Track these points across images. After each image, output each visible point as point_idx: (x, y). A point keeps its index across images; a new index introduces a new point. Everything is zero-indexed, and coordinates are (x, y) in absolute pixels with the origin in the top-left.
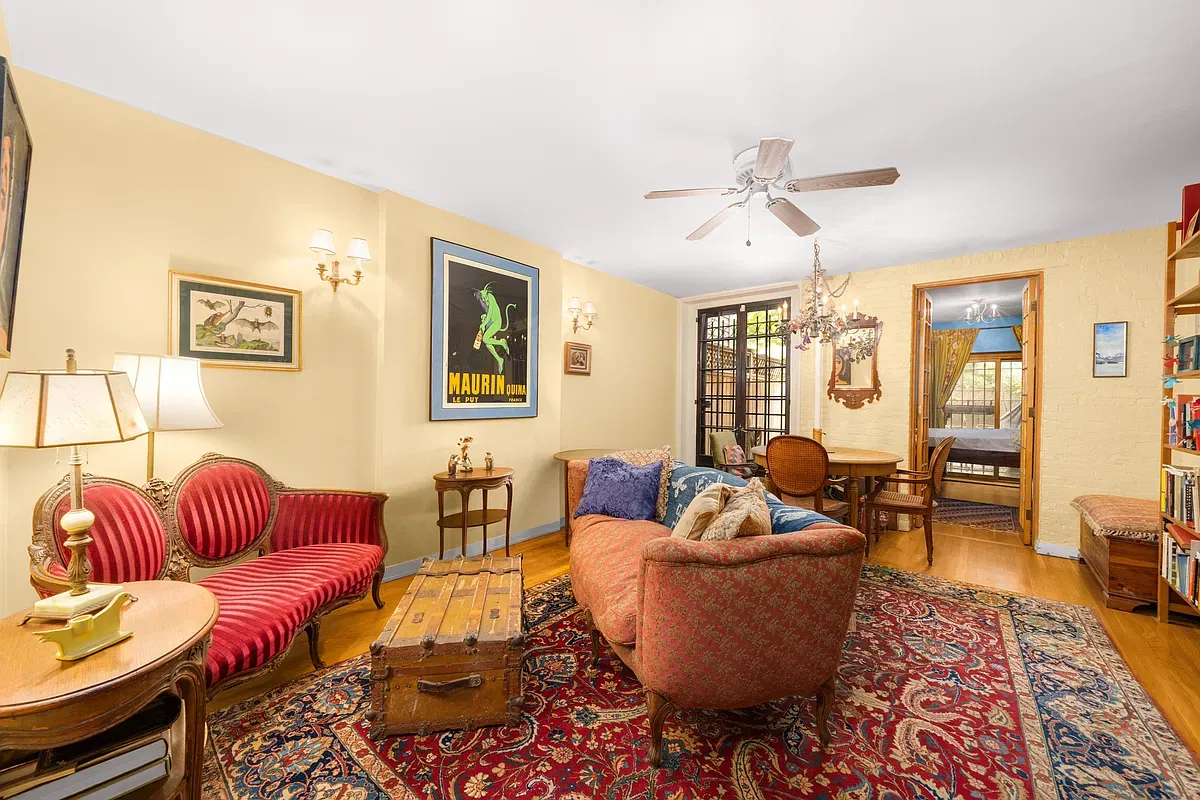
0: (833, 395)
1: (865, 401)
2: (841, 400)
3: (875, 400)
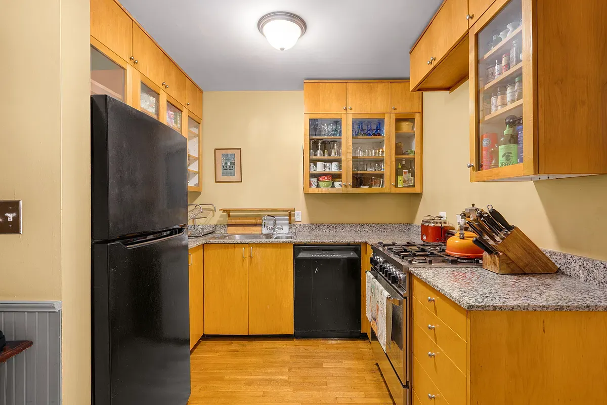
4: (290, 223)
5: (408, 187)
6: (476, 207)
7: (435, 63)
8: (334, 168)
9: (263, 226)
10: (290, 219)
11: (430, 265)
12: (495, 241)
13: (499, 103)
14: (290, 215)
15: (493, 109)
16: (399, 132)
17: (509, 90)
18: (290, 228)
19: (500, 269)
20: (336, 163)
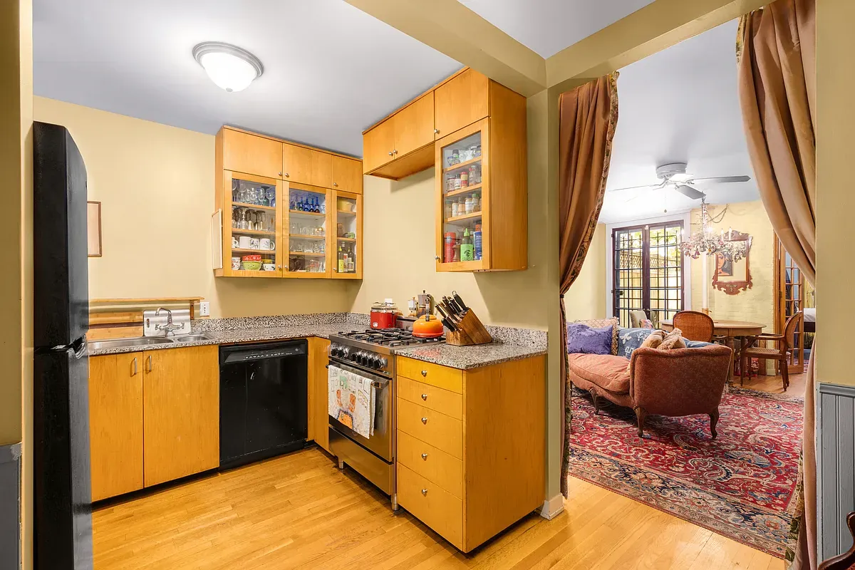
0: (716, 286)
1: (741, 290)
2: (723, 289)
3: (748, 289)
4: (192, 319)
5: (349, 272)
6: (427, 293)
7: (396, 156)
8: (263, 246)
9: (146, 325)
10: (192, 313)
11: (408, 346)
12: (456, 320)
13: (460, 209)
14: (192, 308)
15: (454, 213)
16: (340, 211)
17: (467, 202)
18: (193, 325)
19: (461, 342)
20: (268, 240)
